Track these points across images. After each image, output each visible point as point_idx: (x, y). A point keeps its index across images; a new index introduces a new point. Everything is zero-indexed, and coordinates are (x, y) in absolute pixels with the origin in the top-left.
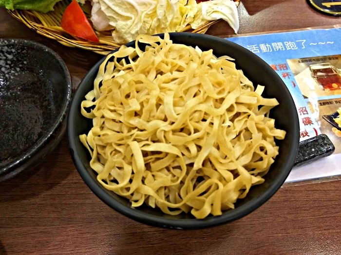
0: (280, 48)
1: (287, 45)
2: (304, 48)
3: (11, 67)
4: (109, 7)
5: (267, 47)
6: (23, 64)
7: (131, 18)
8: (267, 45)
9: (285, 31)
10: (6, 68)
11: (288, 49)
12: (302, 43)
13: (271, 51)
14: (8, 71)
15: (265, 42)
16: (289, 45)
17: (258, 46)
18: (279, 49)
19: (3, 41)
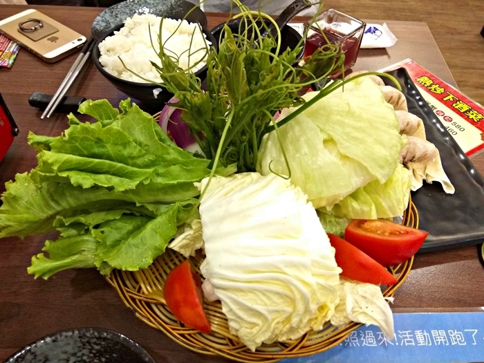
0: (443, 340)
1: (452, 335)
2: (475, 344)
3: (95, 356)
4: (231, 310)
5: (424, 336)
6: (111, 355)
7: (258, 325)
8: (425, 334)
9: (449, 309)
10: (89, 356)
11: (453, 344)
12: (473, 335)
13: (430, 345)
14: (91, 360)
15: (422, 328)
16: (455, 337)
17: (413, 333)
18: (441, 342)
19: (93, 333)
